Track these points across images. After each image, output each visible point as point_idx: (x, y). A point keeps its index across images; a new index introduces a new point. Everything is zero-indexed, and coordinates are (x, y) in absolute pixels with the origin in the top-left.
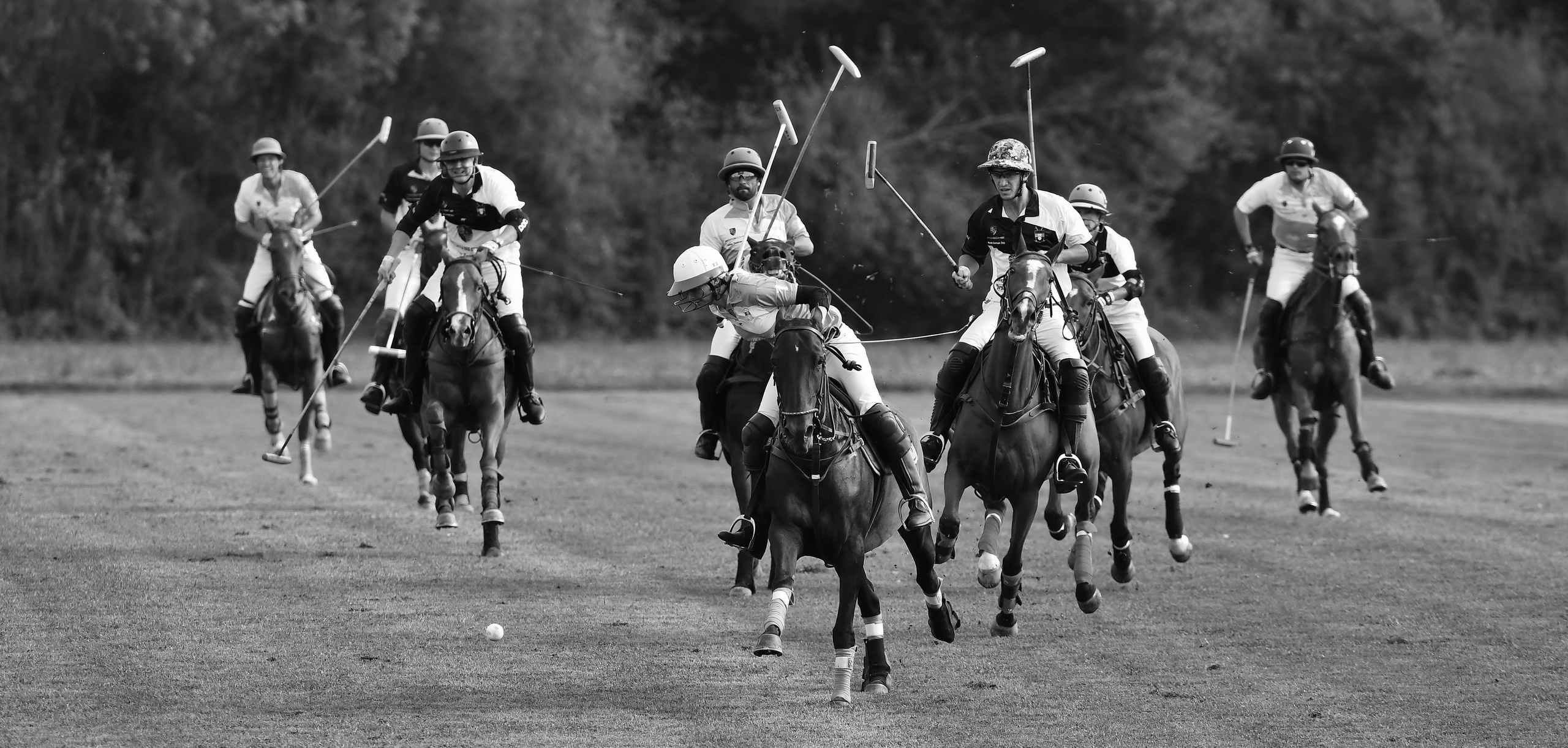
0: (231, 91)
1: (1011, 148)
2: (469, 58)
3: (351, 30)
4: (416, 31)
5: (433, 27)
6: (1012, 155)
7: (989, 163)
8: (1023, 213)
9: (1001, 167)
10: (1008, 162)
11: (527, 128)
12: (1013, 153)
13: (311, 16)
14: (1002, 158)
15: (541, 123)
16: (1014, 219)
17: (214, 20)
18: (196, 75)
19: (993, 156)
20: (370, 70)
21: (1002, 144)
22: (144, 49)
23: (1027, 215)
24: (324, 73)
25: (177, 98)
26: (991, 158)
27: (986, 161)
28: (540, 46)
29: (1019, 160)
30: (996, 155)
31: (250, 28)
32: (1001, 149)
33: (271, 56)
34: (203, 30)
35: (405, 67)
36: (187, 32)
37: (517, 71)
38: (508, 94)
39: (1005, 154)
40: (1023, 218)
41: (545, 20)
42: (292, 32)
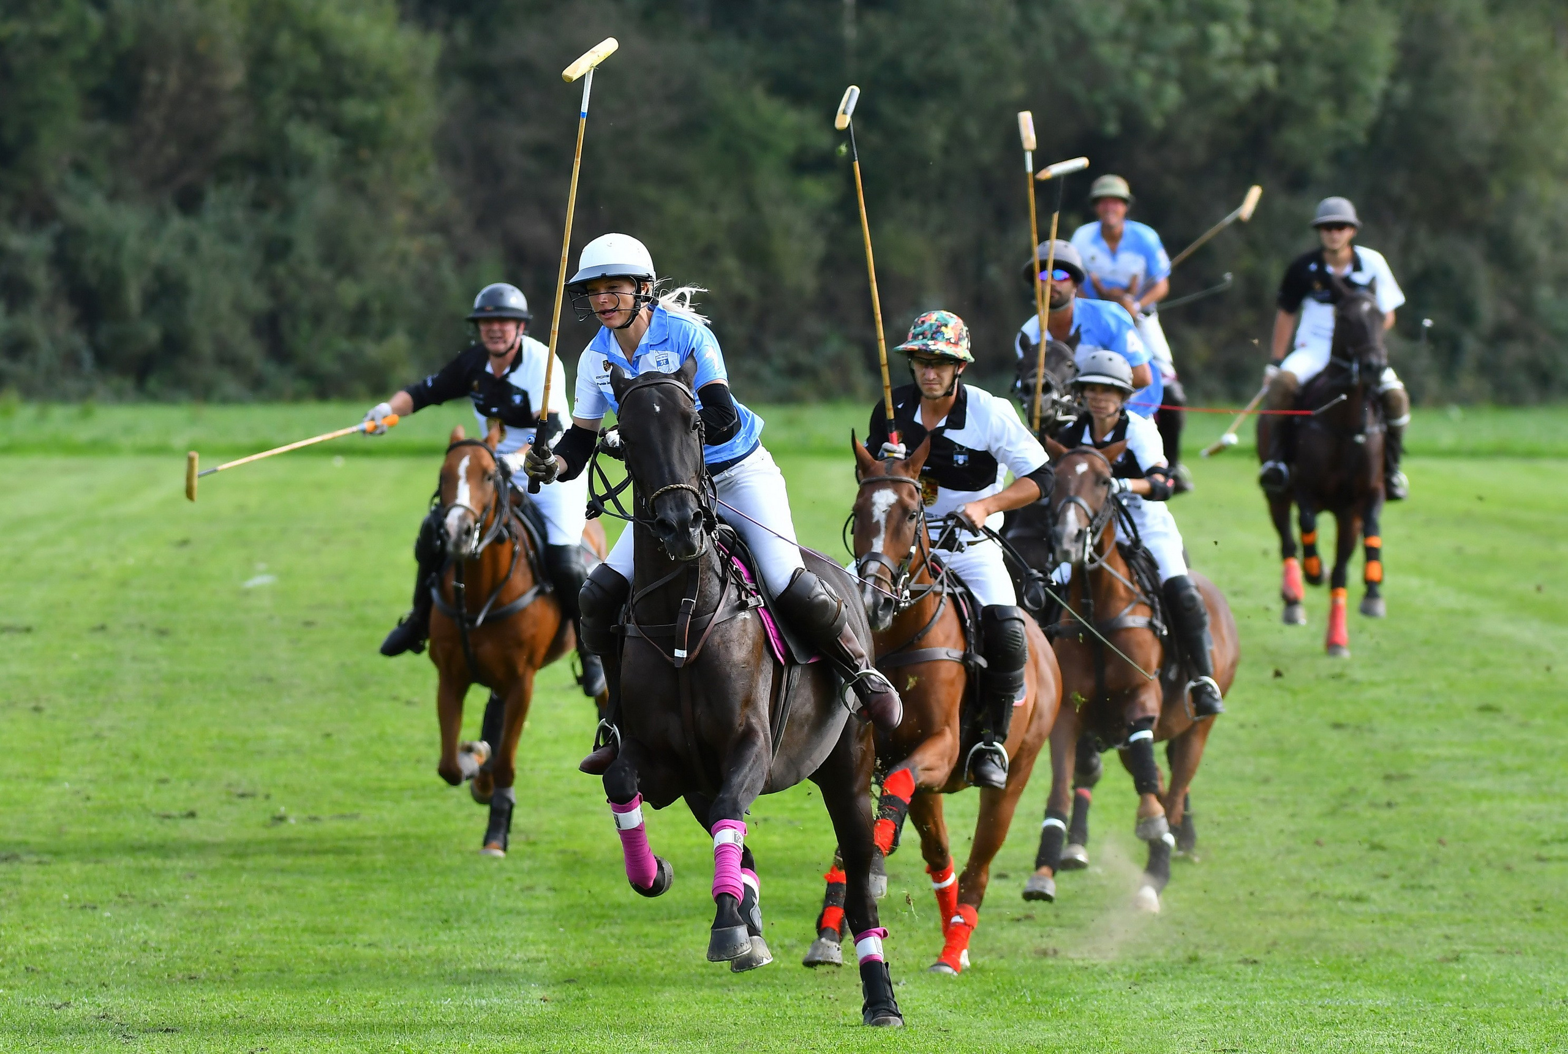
1: (946, 326)
2: (1441, 123)
3: (1322, 92)
4: (1387, 96)
5: (1403, 91)
6: (946, 336)
7: (914, 345)
8: (942, 423)
9: (932, 352)
10: (940, 346)
11: (1497, 191)
12: (947, 332)
13: (1281, 79)
14: (933, 338)
15: (1513, 189)
17: (1184, 82)
18: (1165, 138)
19: (918, 335)
20: (1339, 134)
21: (932, 318)
22: (1112, 112)
23: (947, 426)
24: (1293, 137)
26: (915, 337)
27: (909, 340)
28: (1512, 112)
29: (956, 344)
30: (922, 333)
32: (931, 325)
33: (1240, 119)
34: (1172, 94)
35: (1375, 131)
36: (1155, 95)
37: (1488, 135)
38: (1477, 159)
39: (936, 332)
41: (1516, 84)
42: (1261, 95)
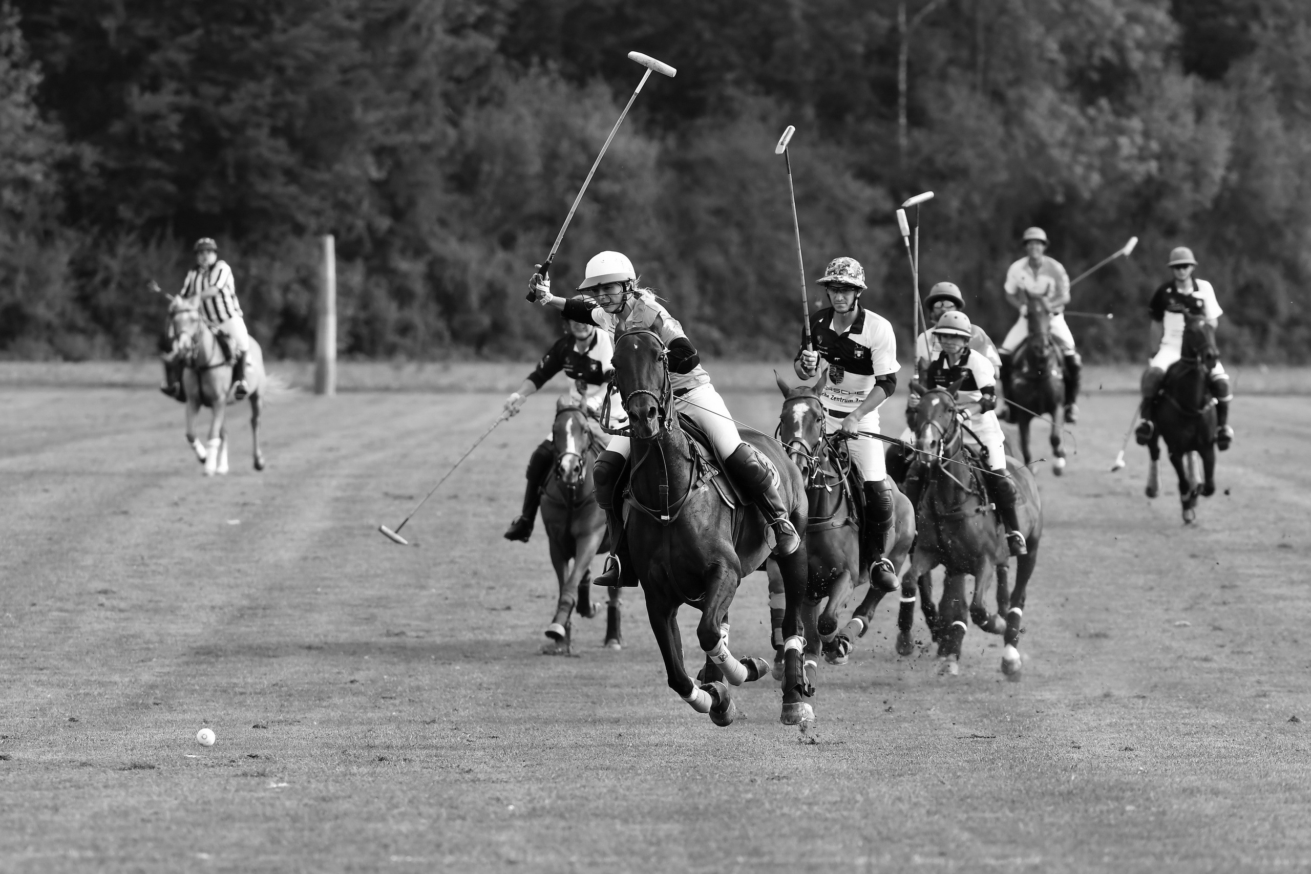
0: (1112, 215)
1: (848, 266)
2: (1256, 196)
3: (1185, 178)
4: (1224, 180)
5: (1234, 177)
6: (848, 273)
7: (826, 278)
8: (848, 330)
9: (840, 283)
10: (845, 279)
11: (1290, 237)
12: (850, 270)
13: (1161, 170)
14: (840, 274)
15: (1299, 235)
16: (839, 333)
17: (1103, 172)
18: (1091, 205)
19: (831, 272)
20: (1196, 202)
21: (840, 261)
22: (1060, 189)
23: (852, 330)
24: (1168, 205)
25: (1079, 219)
27: (823, 276)
28: (1299, 190)
30: (834, 271)
31: (1124, 177)
32: (839, 265)
33: (1137, 194)
34: (1096, 179)
35: (1217, 201)
36: (1085, 179)
37: (1284, 203)
38: (1278, 217)
39: (842, 271)
40: (847, 334)
42: (1149, 179)
